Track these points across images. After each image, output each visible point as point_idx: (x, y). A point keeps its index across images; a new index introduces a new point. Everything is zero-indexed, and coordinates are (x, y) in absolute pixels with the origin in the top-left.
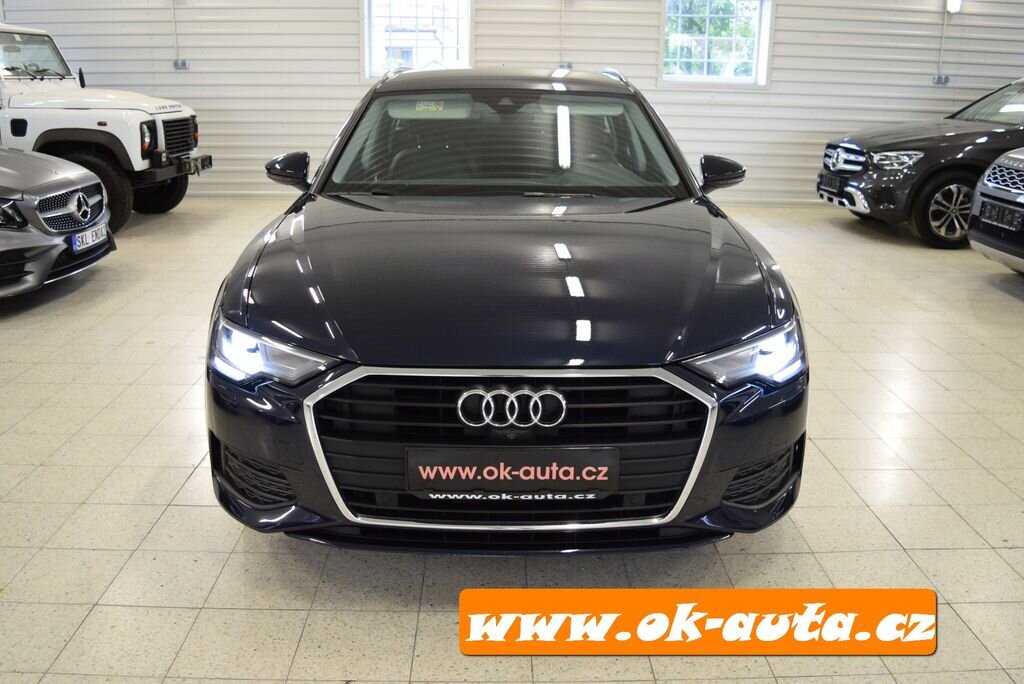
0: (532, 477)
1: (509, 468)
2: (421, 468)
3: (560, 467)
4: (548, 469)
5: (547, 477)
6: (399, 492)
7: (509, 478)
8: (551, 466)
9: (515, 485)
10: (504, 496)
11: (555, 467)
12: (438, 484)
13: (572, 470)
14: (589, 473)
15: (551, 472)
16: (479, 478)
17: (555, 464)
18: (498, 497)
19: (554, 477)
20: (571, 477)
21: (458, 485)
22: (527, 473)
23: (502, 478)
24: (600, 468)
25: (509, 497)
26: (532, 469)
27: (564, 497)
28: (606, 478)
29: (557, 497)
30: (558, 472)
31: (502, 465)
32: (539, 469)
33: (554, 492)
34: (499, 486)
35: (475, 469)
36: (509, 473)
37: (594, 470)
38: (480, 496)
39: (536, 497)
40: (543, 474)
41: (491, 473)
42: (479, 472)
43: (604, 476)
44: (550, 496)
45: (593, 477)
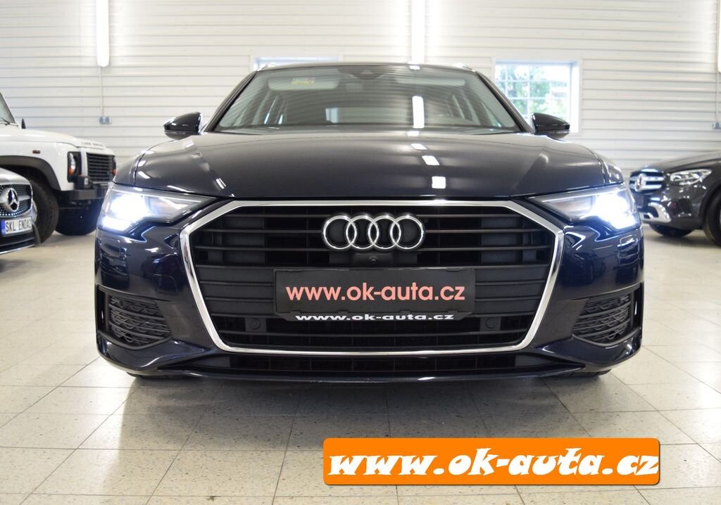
0: (393, 297)
1: (371, 289)
2: (288, 289)
3: (419, 286)
4: (408, 288)
5: (407, 297)
6: (268, 317)
7: (372, 298)
8: (411, 286)
9: (377, 306)
10: (367, 317)
11: (414, 288)
12: (305, 305)
13: (430, 290)
14: (447, 294)
15: (411, 291)
16: (343, 298)
17: (414, 284)
18: (361, 318)
19: (414, 298)
20: (430, 297)
21: (322, 305)
22: (388, 293)
23: (365, 298)
24: (457, 288)
25: (371, 318)
26: (393, 289)
27: (424, 317)
28: (463, 298)
29: (417, 318)
30: (417, 292)
31: (365, 285)
32: (399, 289)
33: (415, 313)
34: (362, 306)
35: (339, 289)
36: (372, 293)
37: (451, 290)
38: (344, 317)
39: (398, 318)
40: (404, 294)
41: (354, 293)
42: (343, 293)
43: (461, 296)
44: (410, 317)
45: (451, 297)
